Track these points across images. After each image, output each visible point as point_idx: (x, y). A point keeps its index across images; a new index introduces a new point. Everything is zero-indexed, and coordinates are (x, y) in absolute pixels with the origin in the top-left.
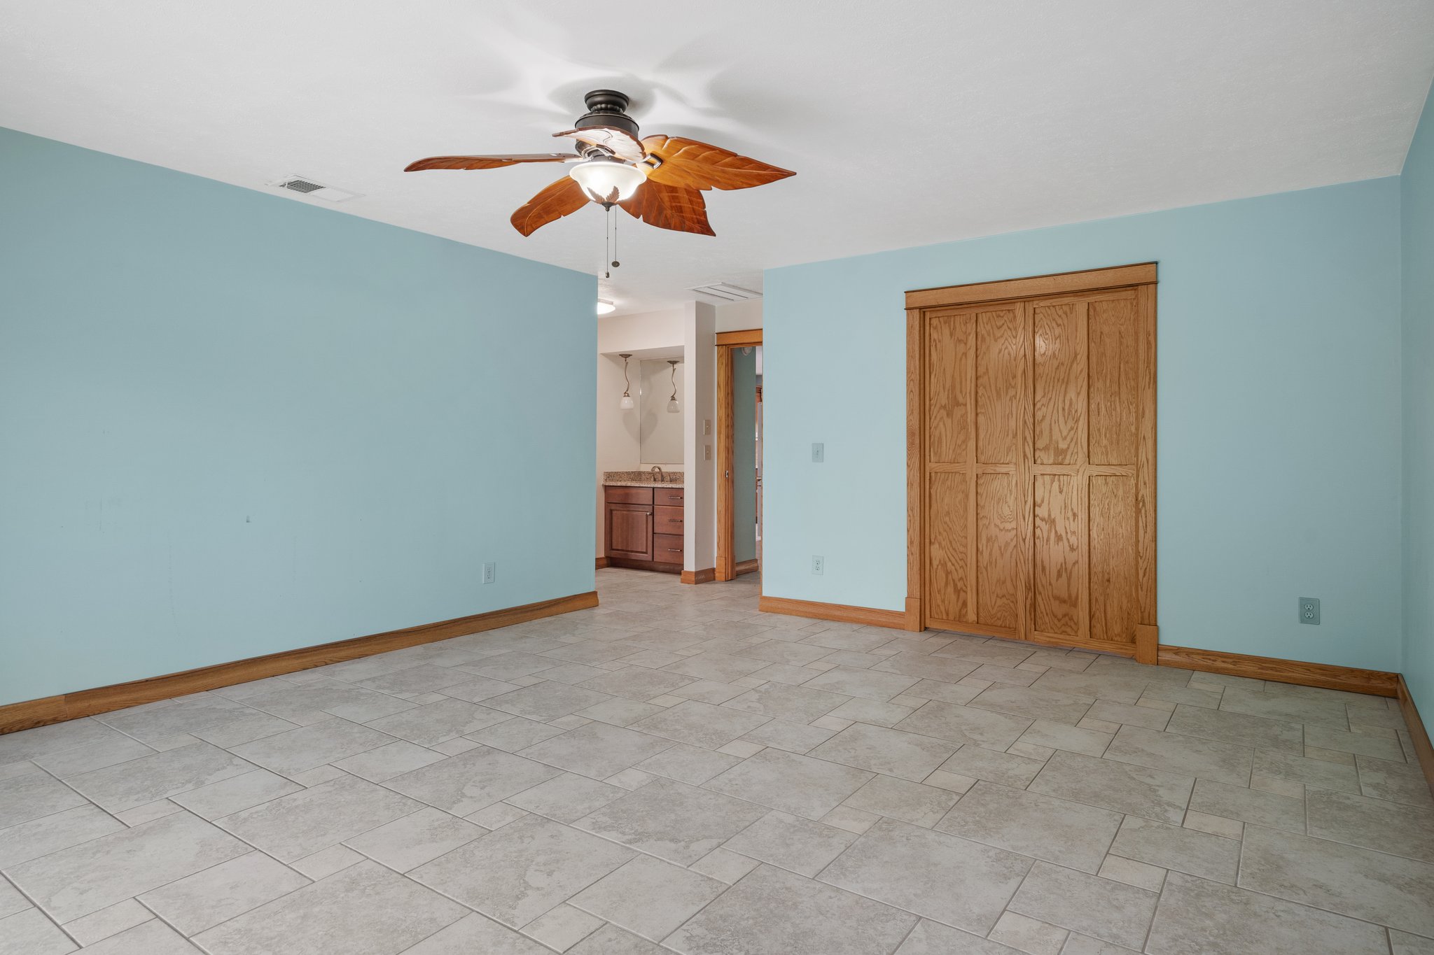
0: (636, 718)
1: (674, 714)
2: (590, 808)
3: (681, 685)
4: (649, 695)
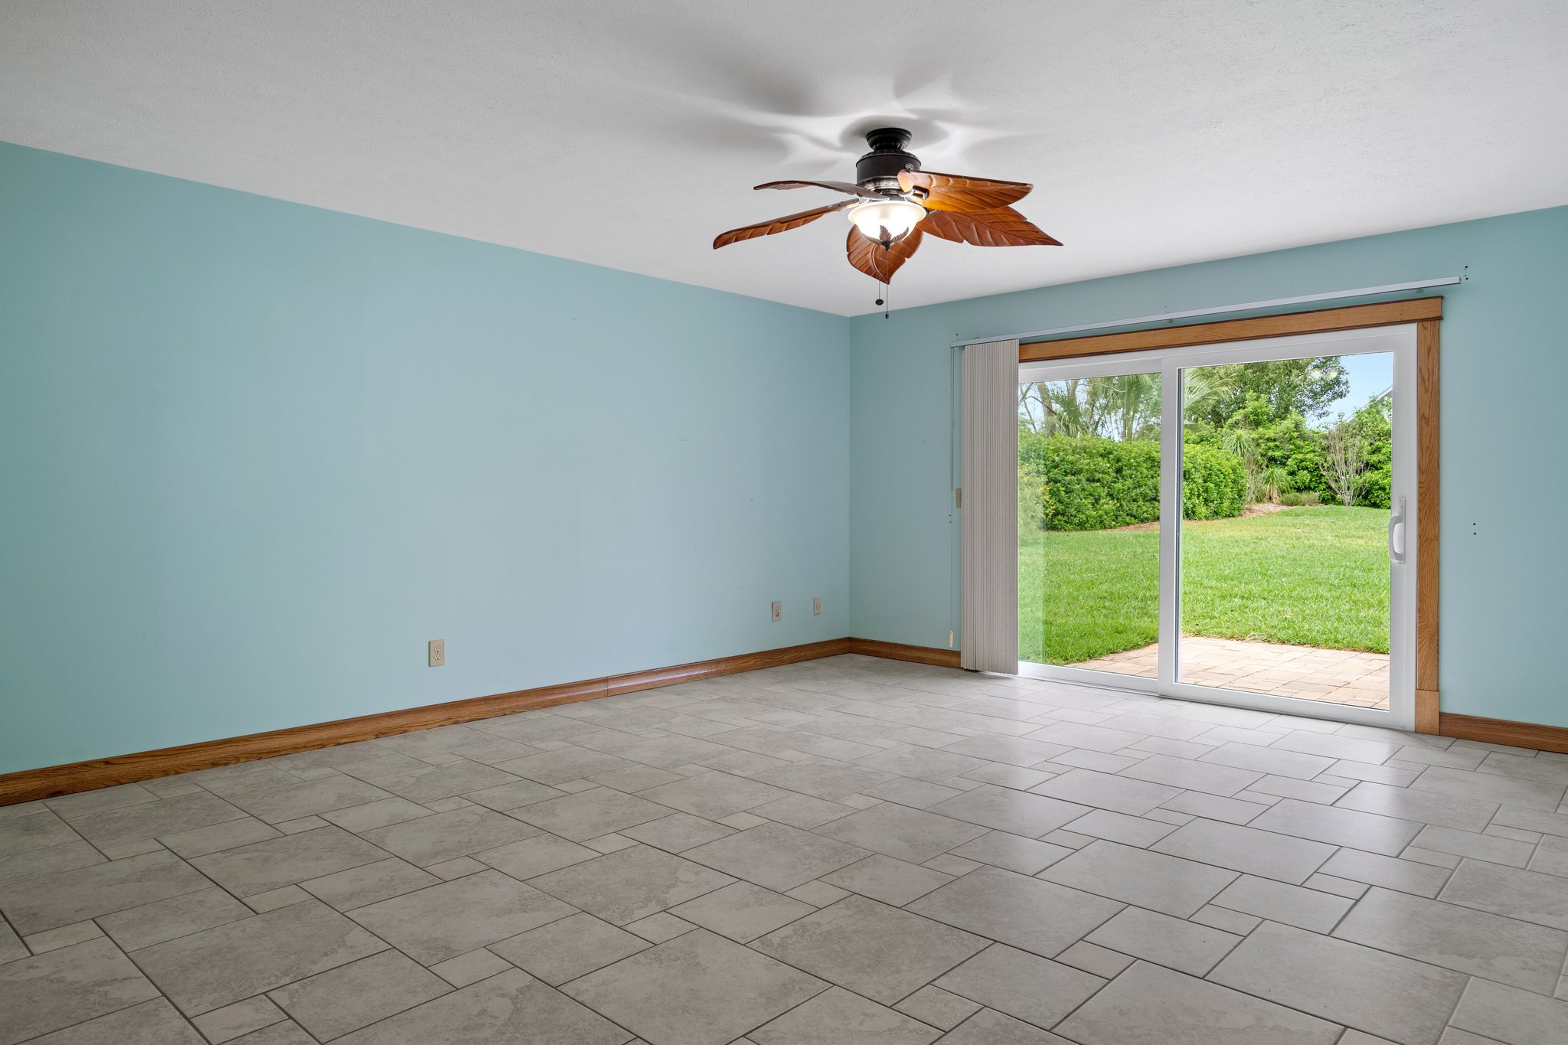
0: (863, 866)
1: (810, 868)
2: (889, 784)
3: (788, 931)
4: (848, 908)
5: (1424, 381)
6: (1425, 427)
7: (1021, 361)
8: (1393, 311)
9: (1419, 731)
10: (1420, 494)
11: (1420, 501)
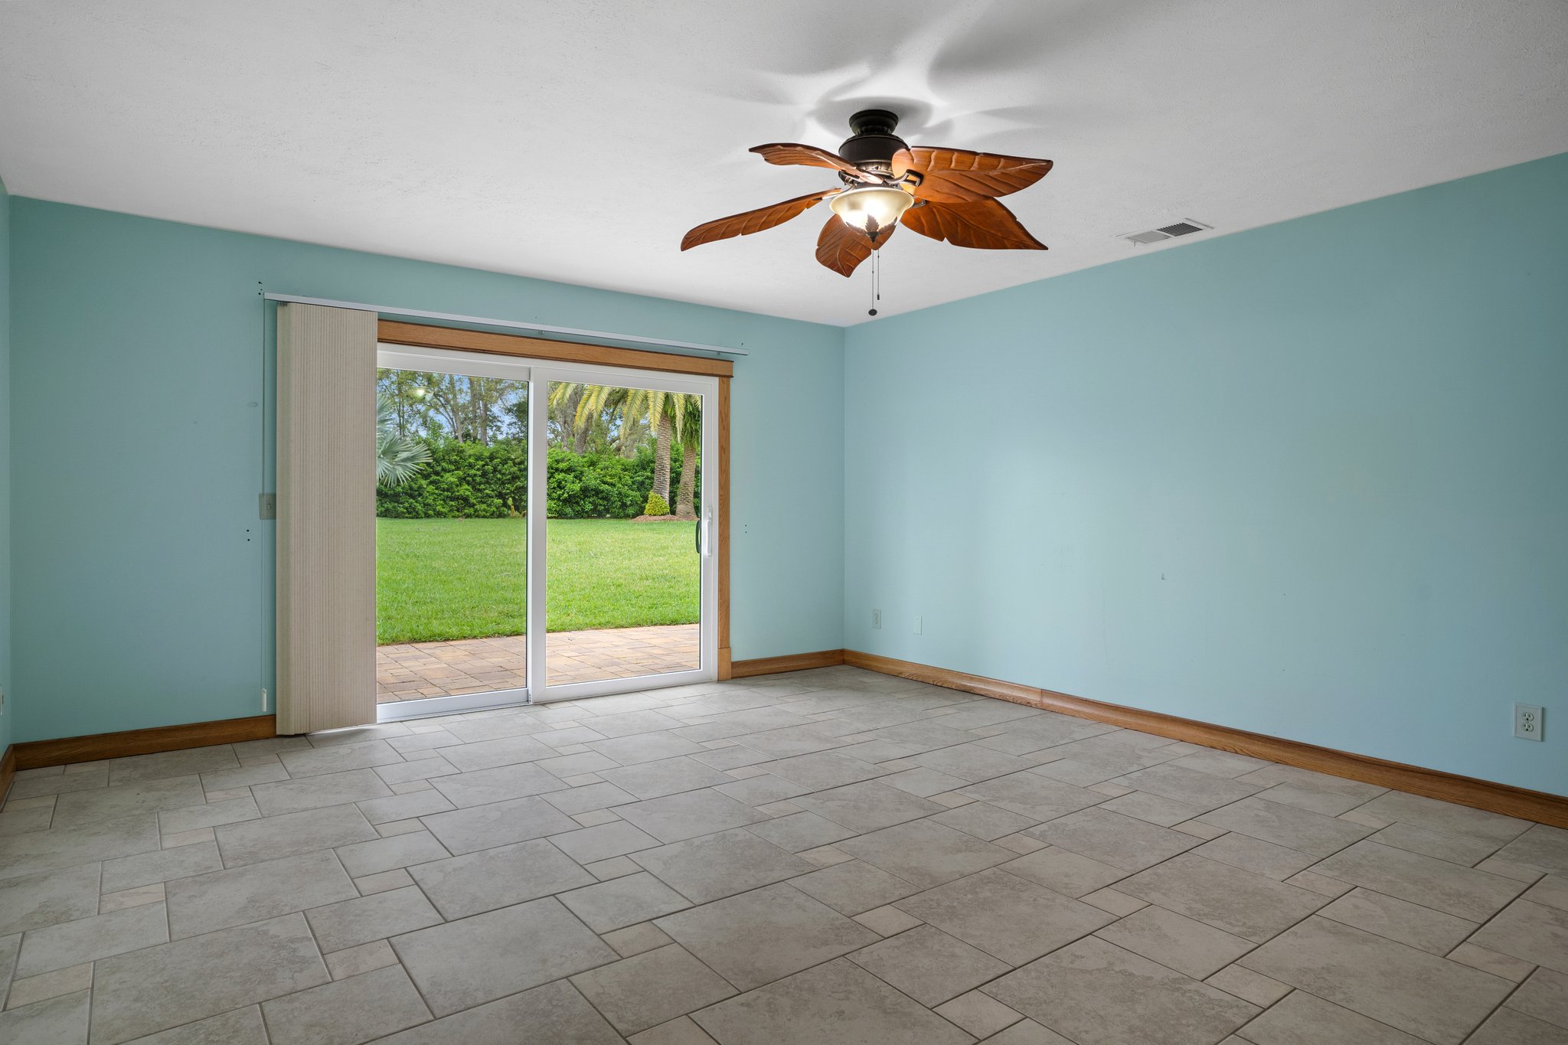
5: (722, 421)
6: (723, 454)
7: (380, 340)
8: (702, 366)
9: (720, 680)
10: (720, 504)
11: (720, 509)
